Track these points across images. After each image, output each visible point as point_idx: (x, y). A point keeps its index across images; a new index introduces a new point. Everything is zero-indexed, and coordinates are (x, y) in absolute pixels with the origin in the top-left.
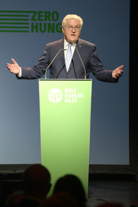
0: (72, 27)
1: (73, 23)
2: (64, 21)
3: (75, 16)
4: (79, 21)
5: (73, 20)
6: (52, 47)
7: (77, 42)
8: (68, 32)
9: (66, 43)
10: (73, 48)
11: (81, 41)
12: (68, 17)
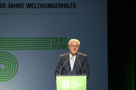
0: (73, 46)
1: (74, 44)
2: (70, 42)
3: (76, 40)
4: (78, 43)
5: (74, 42)
6: (63, 57)
7: (77, 54)
8: (72, 49)
9: (71, 55)
10: (75, 58)
11: (79, 53)
12: (72, 40)
